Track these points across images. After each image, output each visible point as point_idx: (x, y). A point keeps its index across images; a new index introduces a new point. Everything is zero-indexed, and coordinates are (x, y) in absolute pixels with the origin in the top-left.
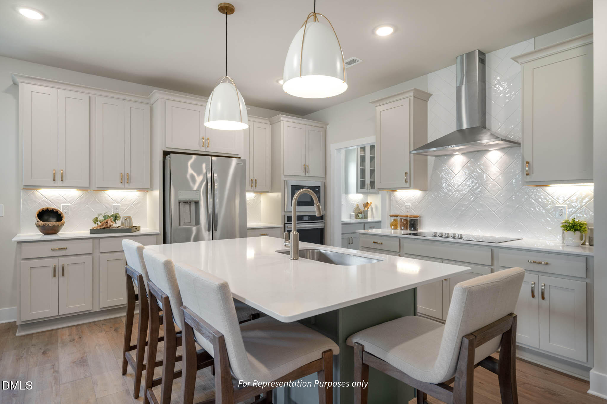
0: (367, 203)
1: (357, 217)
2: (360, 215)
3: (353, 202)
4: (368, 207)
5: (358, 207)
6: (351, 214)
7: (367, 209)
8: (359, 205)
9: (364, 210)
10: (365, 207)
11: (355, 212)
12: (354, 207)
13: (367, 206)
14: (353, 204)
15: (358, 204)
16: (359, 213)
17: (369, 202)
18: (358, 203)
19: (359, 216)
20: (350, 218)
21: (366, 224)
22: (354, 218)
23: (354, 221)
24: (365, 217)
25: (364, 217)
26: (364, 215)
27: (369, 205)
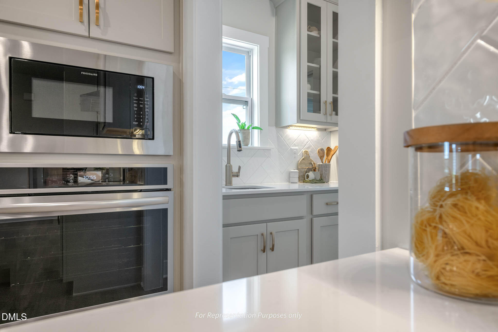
0: (329, 149)
1: (303, 178)
2: (311, 175)
3: (295, 145)
4: (329, 158)
5: (306, 157)
6: (290, 173)
7: (327, 162)
8: (309, 153)
9: (321, 163)
10: (321, 157)
11: (299, 168)
12: (299, 158)
13: (328, 155)
14: (297, 149)
15: (309, 150)
16: (309, 170)
17: (332, 147)
18: (308, 148)
19: (308, 177)
20: (289, 180)
21: (314, 196)
22: (297, 180)
23: (297, 186)
24: (322, 180)
25: (318, 178)
26: (319, 173)
27: (332, 153)
